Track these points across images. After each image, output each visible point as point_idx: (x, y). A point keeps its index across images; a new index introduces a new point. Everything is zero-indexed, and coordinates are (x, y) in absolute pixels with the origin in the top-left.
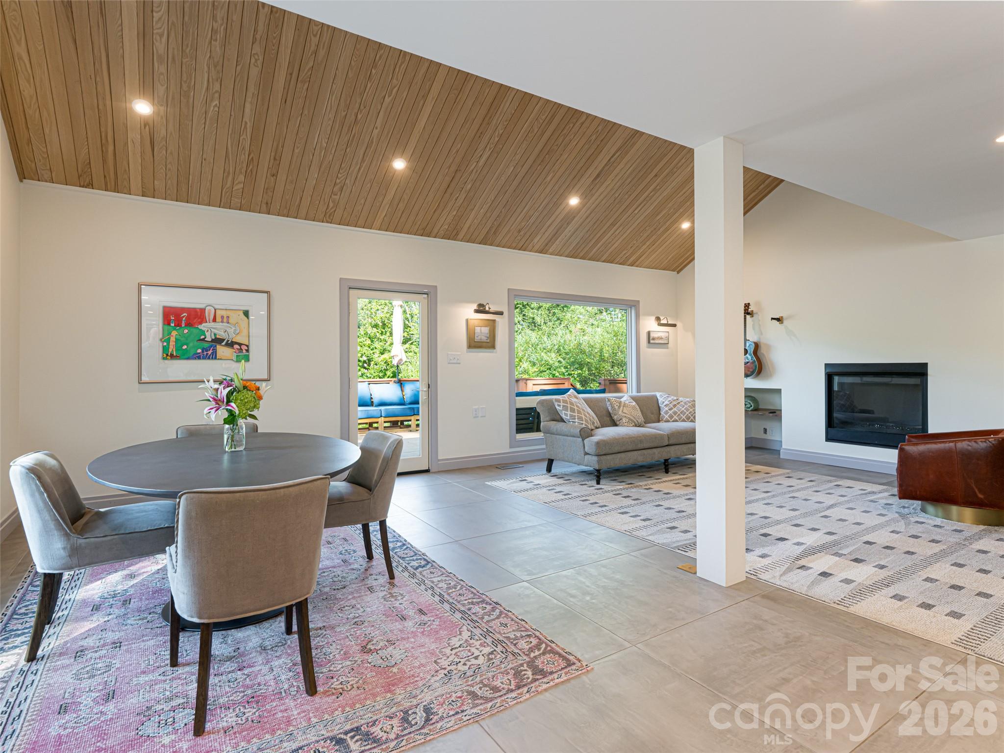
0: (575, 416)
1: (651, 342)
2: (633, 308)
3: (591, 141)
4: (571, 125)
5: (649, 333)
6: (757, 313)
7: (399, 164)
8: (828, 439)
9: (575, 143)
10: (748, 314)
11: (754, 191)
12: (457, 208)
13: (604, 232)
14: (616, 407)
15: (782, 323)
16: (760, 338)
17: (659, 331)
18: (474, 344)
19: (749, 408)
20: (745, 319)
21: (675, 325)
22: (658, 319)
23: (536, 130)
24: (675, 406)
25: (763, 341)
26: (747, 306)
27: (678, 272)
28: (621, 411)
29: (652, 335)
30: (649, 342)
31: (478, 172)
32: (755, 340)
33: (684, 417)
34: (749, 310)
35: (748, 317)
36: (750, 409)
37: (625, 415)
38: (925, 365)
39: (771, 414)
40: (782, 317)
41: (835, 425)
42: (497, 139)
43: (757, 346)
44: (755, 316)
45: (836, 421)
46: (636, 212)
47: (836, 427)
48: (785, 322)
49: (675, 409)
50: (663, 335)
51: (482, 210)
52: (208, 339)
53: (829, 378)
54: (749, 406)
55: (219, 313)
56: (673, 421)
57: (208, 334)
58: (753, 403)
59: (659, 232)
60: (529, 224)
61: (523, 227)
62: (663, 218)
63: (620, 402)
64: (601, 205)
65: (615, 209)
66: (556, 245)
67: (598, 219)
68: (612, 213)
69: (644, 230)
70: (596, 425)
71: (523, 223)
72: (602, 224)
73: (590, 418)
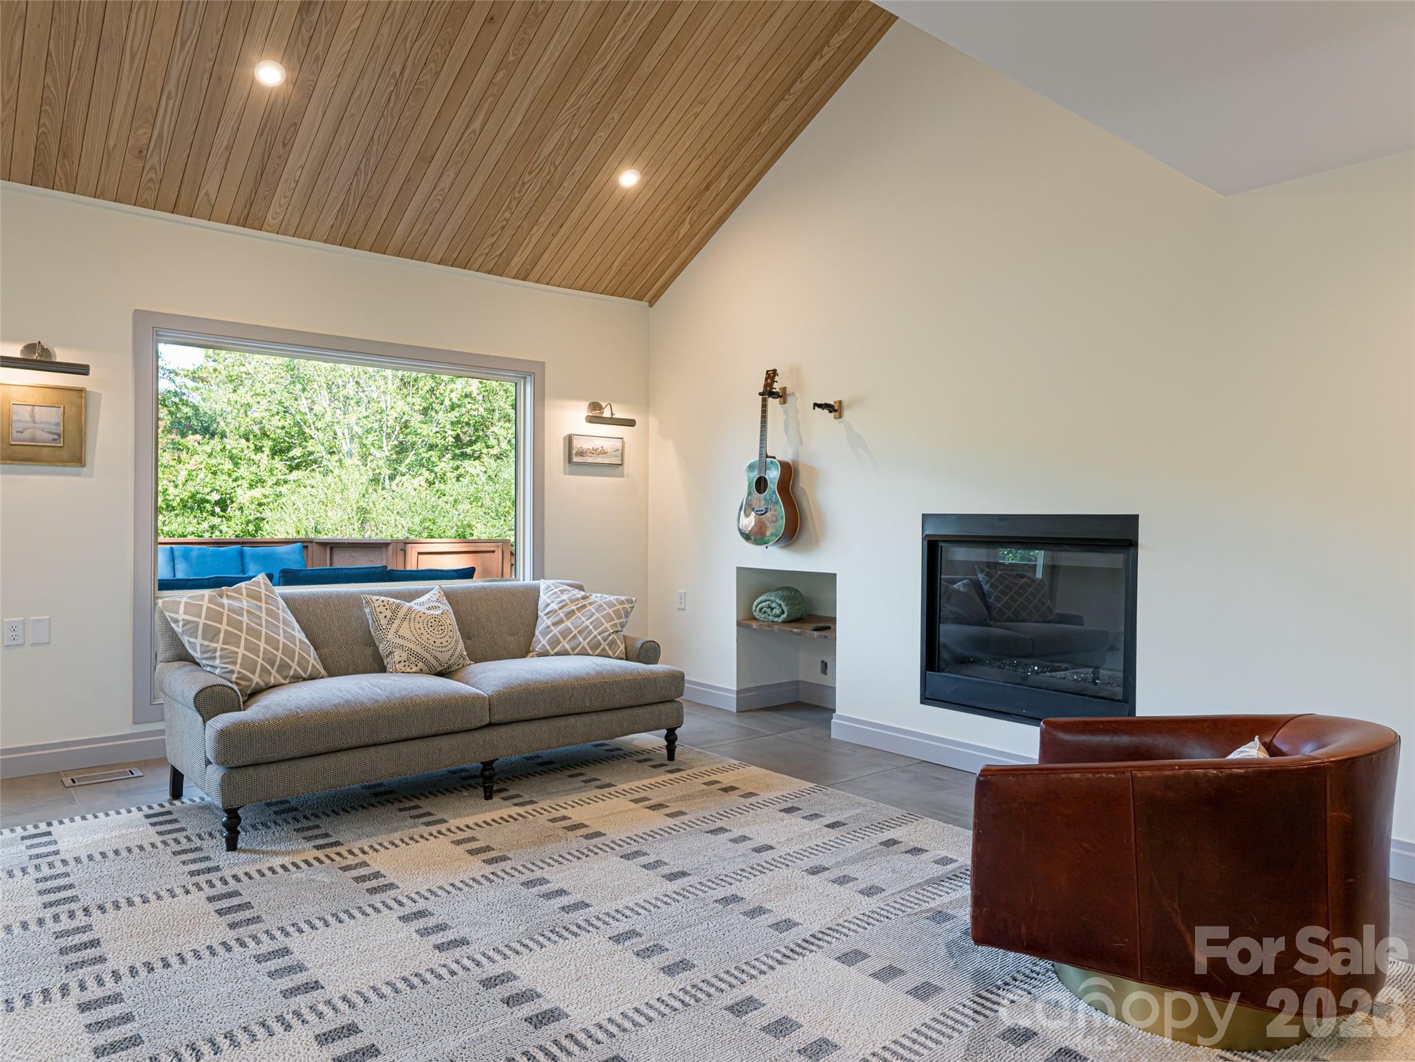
0: (215, 650)
1: (575, 459)
2: (529, 379)
5: (570, 439)
6: (793, 394)
8: (926, 699)
10: (772, 394)
11: (782, 98)
13: (408, 179)
14: (384, 622)
15: (840, 417)
16: (797, 453)
17: (600, 438)
18: (9, 452)
19: (779, 616)
20: (764, 406)
21: (631, 423)
22: (595, 406)
24: (570, 614)
25: (804, 460)
26: (771, 375)
27: (651, 303)
28: (393, 630)
29: (578, 444)
30: (570, 460)
32: (788, 458)
33: (585, 644)
34: (775, 385)
35: (771, 402)
36: (780, 620)
37: (401, 642)
38: (1131, 521)
39: (816, 634)
40: (840, 402)
41: (942, 666)
43: (789, 472)
44: (790, 399)
45: (945, 655)
46: (476, 126)
47: (943, 671)
48: (847, 414)
49: (568, 624)
50: (608, 445)
53: (933, 550)
54: (777, 611)
56: (557, 654)
58: (787, 605)
59: (564, 192)
60: (160, 135)
61: (145, 141)
62: (561, 152)
63: (398, 606)
64: (361, 93)
65: (408, 114)
66: (280, 206)
67: (372, 139)
68: (404, 123)
69: (521, 181)
70: (292, 673)
71: (141, 132)
72: (391, 157)
73: (279, 654)
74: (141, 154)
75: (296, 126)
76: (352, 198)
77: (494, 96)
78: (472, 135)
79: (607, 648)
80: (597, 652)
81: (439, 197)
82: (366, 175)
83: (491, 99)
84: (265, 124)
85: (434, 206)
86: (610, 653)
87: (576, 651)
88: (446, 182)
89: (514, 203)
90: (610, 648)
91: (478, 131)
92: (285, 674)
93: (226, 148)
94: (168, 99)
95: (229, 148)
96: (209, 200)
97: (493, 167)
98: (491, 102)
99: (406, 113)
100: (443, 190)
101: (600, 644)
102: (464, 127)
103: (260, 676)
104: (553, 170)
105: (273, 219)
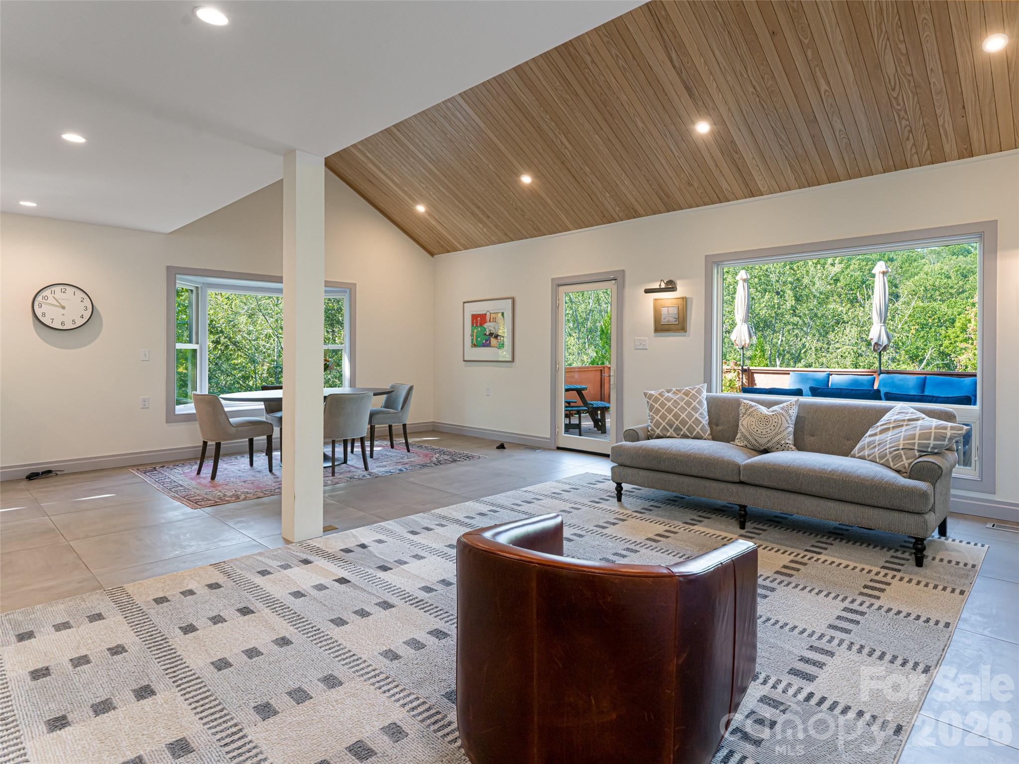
3: (623, 67)
4: (587, 70)
7: (526, 179)
9: (614, 80)
12: (604, 190)
18: (661, 328)
23: (568, 97)
31: (577, 154)
42: (553, 124)
51: (625, 182)
52: (487, 334)
55: (493, 316)
57: (487, 330)
59: (938, 87)
60: (689, 174)
61: (687, 178)
62: (904, 64)
63: (751, 407)
64: (747, 112)
65: (779, 105)
66: (761, 180)
67: (773, 128)
68: (781, 111)
69: (893, 100)
70: (682, 433)
71: (682, 176)
72: (791, 130)
73: (677, 423)
74: (690, 184)
75: (733, 142)
76: (792, 161)
77: (817, 66)
78: (827, 93)
79: (890, 460)
80: (882, 462)
81: (842, 136)
82: (787, 146)
83: (817, 69)
84: (720, 148)
85: (844, 143)
86: (892, 464)
87: (870, 458)
88: (838, 126)
89: (902, 113)
90: (893, 460)
91: (827, 89)
92: (678, 432)
93: (716, 167)
94: (679, 159)
95: (717, 165)
96: (729, 191)
97: (861, 102)
98: (820, 70)
99: (778, 106)
100: (840, 131)
101: (885, 455)
102: (817, 94)
103: (661, 431)
104: (911, 79)
105: (764, 187)
